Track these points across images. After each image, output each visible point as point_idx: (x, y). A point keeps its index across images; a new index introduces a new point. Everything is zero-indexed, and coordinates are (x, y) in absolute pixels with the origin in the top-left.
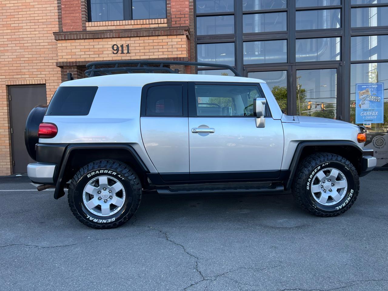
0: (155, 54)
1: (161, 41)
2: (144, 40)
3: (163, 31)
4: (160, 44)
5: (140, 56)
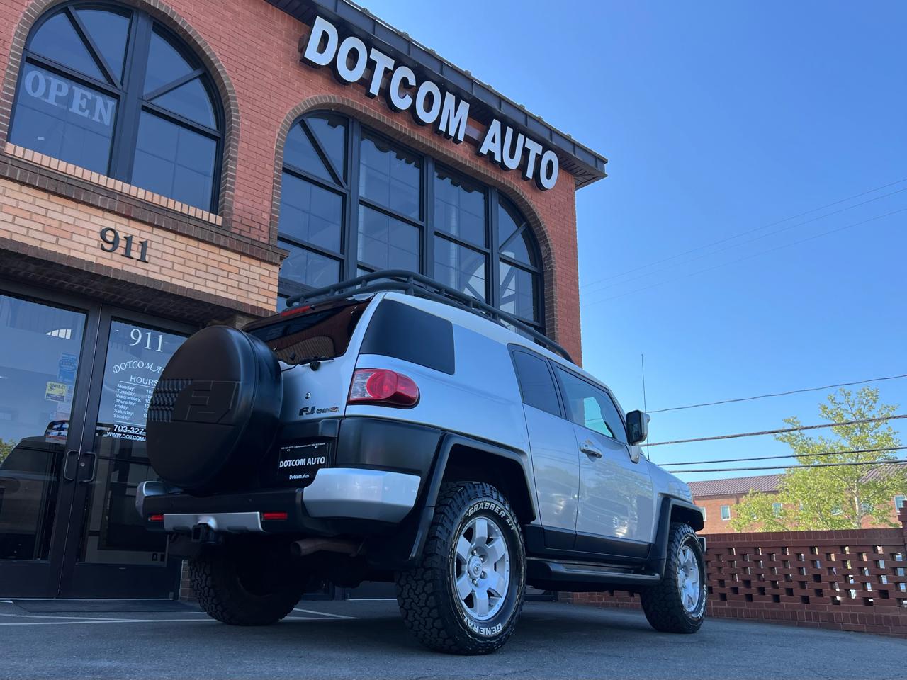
0: (209, 284)
1: (226, 260)
2: (187, 245)
3: (235, 242)
4: (222, 266)
5: (172, 277)
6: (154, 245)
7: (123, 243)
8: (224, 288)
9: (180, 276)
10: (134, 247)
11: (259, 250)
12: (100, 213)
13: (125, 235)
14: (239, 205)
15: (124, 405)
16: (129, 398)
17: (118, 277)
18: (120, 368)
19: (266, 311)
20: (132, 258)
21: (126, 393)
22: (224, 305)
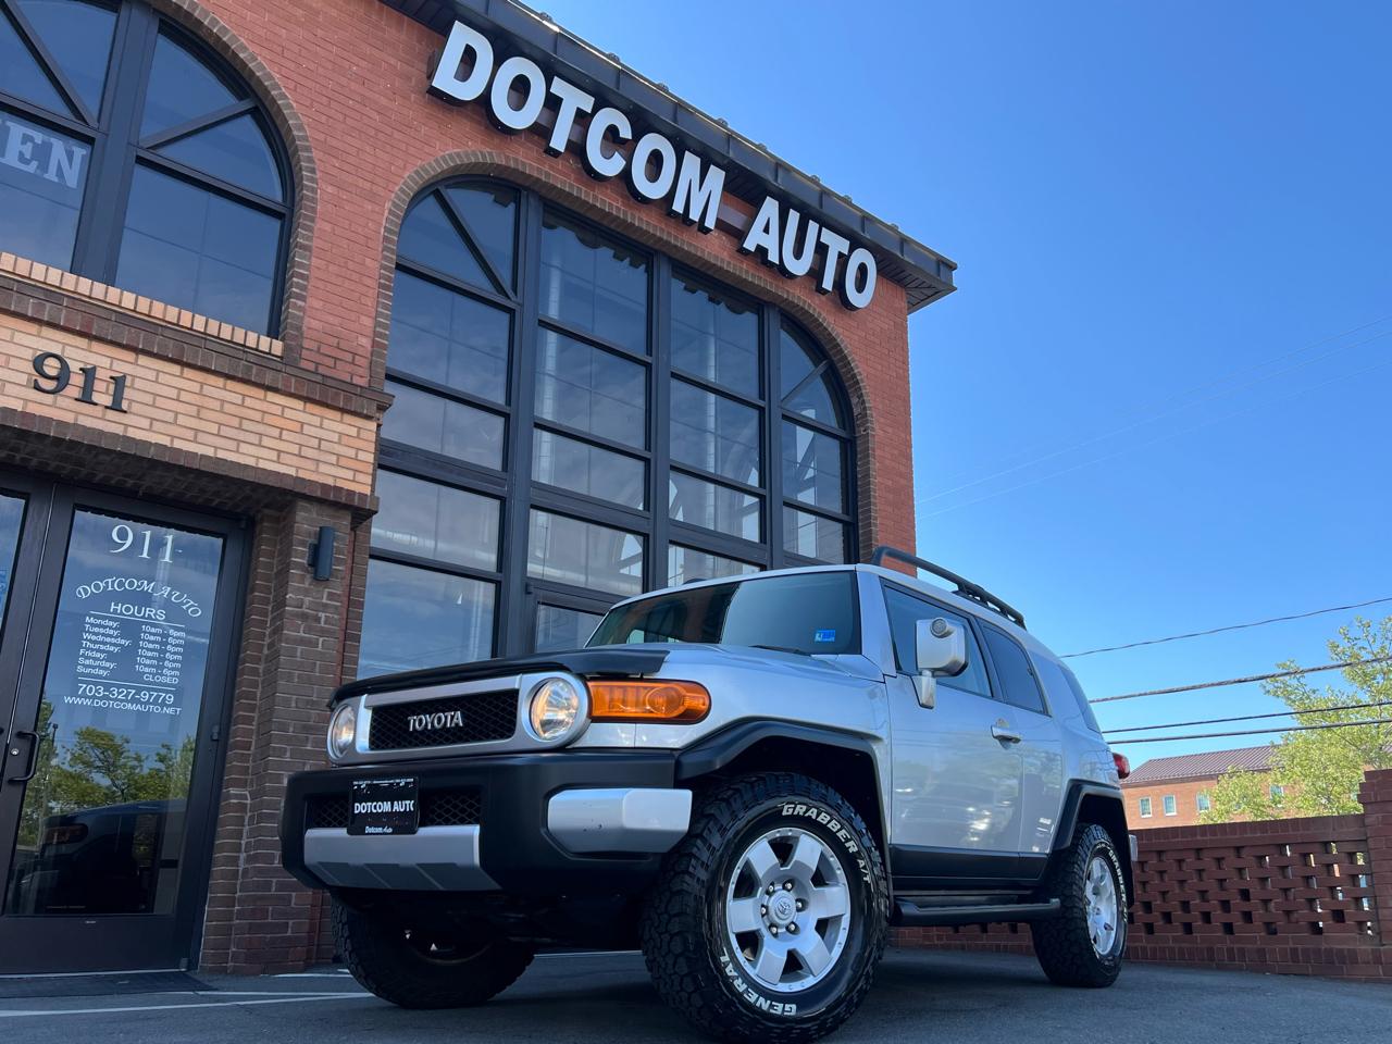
0: (244, 448)
1: (276, 410)
2: (202, 384)
3: (293, 380)
4: (268, 420)
5: (173, 437)
6: (138, 384)
7: (77, 380)
8: (274, 456)
9: (190, 435)
10: (98, 385)
11: (337, 394)
12: (33, 328)
13: (82, 366)
14: (315, 324)
15: (98, 651)
16: (108, 640)
17: (65, 434)
18: (91, 589)
19: (351, 493)
20: (96, 404)
21: (102, 631)
22: (270, 484)
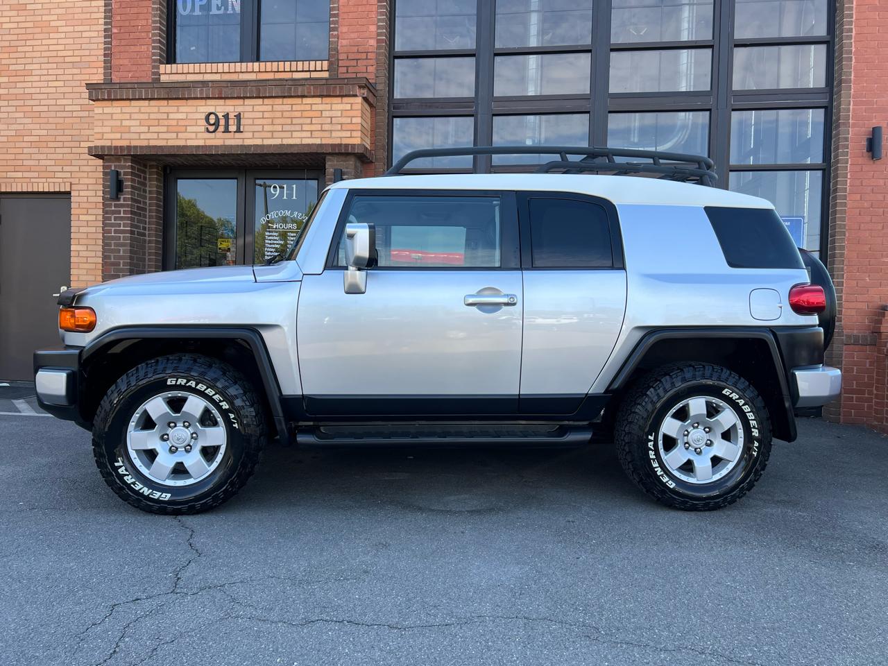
0: (295, 134)
1: (308, 107)
2: (272, 105)
3: (312, 88)
4: (305, 114)
6: (247, 115)
7: (222, 122)
8: (308, 134)
9: (269, 135)
10: (231, 122)
11: (336, 87)
12: (203, 102)
13: (223, 114)
14: (344, 42)
15: (272, 248)
16: (275, 242)
20: (230, 132)
21: (272, 238)
